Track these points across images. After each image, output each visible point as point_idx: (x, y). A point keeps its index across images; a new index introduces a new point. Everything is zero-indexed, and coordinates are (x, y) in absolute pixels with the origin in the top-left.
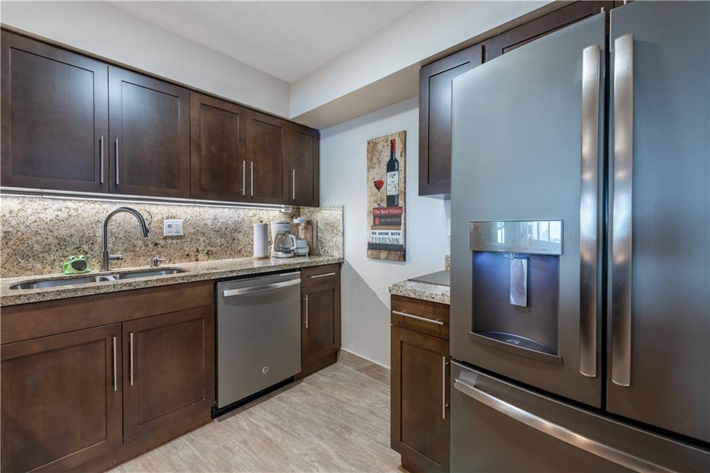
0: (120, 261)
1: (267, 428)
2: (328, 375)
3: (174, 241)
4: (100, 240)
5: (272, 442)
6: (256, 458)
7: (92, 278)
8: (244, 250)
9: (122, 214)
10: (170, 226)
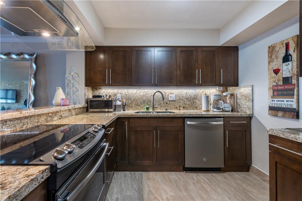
0: (157, 108)
1: (204, 183)
2: (241, 176)
3: (172, 102)
4: (152, 101)
5: (205, 189)
6: (198, 191)
7: (150, 112)
8: (198, 107)
9: (158, 93)
10: (171, 97)
